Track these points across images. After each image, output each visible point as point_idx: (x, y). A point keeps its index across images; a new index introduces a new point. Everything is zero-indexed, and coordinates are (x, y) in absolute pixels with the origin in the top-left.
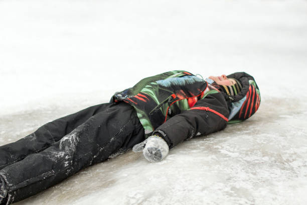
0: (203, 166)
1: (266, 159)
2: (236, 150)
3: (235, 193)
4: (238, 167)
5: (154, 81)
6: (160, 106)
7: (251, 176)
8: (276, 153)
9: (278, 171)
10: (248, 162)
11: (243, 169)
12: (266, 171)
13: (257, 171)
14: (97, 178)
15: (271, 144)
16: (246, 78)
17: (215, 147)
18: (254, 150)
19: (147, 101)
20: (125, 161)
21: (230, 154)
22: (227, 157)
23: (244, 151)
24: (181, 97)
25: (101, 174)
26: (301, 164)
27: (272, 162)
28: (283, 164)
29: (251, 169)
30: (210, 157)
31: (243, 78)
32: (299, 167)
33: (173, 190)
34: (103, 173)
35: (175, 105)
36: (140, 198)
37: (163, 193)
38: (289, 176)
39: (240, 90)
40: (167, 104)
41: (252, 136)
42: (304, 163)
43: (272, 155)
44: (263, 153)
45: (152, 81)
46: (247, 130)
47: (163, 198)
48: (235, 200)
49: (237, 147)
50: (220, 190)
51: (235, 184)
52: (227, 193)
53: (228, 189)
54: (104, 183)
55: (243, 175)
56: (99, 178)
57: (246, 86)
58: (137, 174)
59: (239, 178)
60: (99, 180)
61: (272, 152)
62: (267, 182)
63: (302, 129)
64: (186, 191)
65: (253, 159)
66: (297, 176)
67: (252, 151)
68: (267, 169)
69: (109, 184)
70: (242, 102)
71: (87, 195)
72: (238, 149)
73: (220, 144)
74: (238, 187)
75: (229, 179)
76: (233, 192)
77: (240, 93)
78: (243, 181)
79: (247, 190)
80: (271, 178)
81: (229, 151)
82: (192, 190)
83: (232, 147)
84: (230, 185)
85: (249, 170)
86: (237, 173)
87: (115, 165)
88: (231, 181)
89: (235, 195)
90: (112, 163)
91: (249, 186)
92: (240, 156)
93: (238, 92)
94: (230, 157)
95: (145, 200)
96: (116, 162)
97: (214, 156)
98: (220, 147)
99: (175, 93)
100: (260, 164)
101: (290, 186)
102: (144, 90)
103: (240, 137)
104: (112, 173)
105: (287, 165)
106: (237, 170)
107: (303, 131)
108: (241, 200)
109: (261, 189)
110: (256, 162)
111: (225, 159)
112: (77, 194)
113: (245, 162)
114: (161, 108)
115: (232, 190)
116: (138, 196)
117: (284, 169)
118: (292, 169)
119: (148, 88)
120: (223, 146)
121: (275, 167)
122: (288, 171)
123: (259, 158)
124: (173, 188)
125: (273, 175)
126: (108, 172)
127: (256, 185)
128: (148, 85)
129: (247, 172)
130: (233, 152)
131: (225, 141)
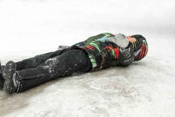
0: (79, 95)
1: (116, 91)
2: (99, 86)
3: (98, 111)
4: (100, 96)
5: (96, 39)
6: (101, 53)
7: (108, 101)
8: (122, 87)
9: (123, 98)
10: (106, 93)
11: (103, 97)
12: (116, 98)
13: (111, 98)
14: (17, 103)
15: (119, 82)
16: (142, 39)
17: (87, 84)
18: (109, 86)
19: (94, 50)
20: (34, 92)
21: (95, 88)
22: (94, 90)
23: (103, 86)
24: (111, 48)
25: (20, 100)
26: (136, 94)
27: (120, 92)
28: (126, 94)
29: (107, 97)
30: (84, 90)
31: (140, 38)
32: (135, 95)
33: (62, 110)
34: (21, 99)
35: (108, 52)
36: (42, 114)
37: (56, 111)
38: (130, 101)
39: (138, 45)
40: (104, 52)
41: (108, 78)
42: (138, 93)
43: (120, 89)
44: (115, 88)
45: (95, 39)
46: (106, 74)
47: (56, 114)
48: (98, 115)
49: (100, 84)
50: (89, 109)
51: (98, 105)
52: (93, 111)
53: (94, 109)
54: (22, 105)
55: (103, 101)
56: (19, 103)
57: (141, 43)
58: (41, 100)
59: (100, 102)
60: (19, 104)
61: (120, 87)
62: (117, 105)
63: (137, 74)
64: (69, 110)
65: (109, 91)
66: (134, 101)
67: (108, 86)
68: (117, 97)
69: (24, 106)
70: (138, 52)
71: (11, 112)
72: (100, 85)
73: (90, 82)
74: (99, 107)
75: (95, 103)
76: (96, 110)
77: (138, 47)
78: (103, 104)
79: (105, 109)
80: (119, 102)
81: (95, 86)
82: (73, 110)
83: (97, 84)
84: (95, 107)
85: (106, 97)
86: (99, 99)
87: (28, 95)
88: (95, 104)
89: (98, 112)
90: (26, 94)
91: (106, 107)
92: (101, 89)
93: (136, 46)
94: (95, 90)
95: (45, 115)
96: (29, 93)
97: (86, 89)
98: (90, 84)
99: (107, 46)
100: (113, 94)
101: (130, 107)
102: (91, 44)
103: (102, 78)
104: (26, 99)
105: (128, 95)
106: (99, 97)
107: (138, 74)
108: (101, 115)
109: (113, 108)
110: (110, 92)
111: (93, 91)
112: (6, 112)
113: (104, 93)
114: (101, 54)
115: (96, 109)
116: (41, 113)
117: (126, 97)
118: (131, 97)
119: (94, 43)
120: (92, 83)
121: (121, 96)
122: (129, 98)
123: (112, 91)
124: (62, 109)
125: (120, 100)
126: (24, 99)
127: (110, 107)
128: (93, 41)
129: (105, 99)
130: (97, 87)
131: (93, 80)
